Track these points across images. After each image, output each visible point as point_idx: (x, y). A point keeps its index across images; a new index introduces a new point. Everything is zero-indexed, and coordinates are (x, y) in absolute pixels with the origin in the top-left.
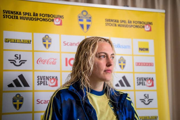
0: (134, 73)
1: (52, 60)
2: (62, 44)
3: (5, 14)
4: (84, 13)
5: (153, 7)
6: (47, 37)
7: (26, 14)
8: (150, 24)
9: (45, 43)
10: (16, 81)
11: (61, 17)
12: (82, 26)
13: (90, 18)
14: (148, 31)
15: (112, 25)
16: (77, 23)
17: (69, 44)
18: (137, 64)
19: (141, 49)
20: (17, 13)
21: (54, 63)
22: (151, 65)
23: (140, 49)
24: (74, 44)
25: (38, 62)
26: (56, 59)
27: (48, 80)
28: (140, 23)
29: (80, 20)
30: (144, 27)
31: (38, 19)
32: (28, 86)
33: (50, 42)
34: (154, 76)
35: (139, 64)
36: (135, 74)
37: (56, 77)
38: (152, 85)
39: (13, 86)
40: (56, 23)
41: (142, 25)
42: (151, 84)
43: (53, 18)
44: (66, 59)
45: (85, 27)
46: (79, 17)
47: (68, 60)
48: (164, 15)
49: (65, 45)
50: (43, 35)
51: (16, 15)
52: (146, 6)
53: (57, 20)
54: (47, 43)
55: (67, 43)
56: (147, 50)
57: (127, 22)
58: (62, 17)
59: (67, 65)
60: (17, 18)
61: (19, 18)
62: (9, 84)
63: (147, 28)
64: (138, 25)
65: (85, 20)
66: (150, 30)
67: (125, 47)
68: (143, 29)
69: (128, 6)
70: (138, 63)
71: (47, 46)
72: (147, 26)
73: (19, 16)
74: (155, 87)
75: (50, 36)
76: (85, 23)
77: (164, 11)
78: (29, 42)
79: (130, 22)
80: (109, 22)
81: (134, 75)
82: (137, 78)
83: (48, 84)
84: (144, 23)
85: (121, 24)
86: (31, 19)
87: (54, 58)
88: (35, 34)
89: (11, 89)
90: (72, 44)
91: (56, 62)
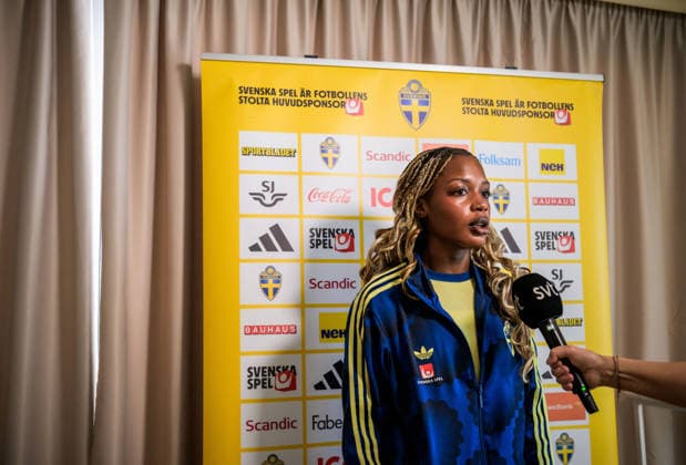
0: (528, 221)
2: (365, 157)
3: (243, 94)
4: (414, 87)
5: (574, 68)
6: (330, 141)
7: (286, 92)
8: (567, 107)
9: (325, 155)
10: (265, 239)
11: (360, 96)
12: (409, 115)
13: (427, 97)
14: (561, 124)
15: (477, 111)
16: (397, 110)
18: (536, 201)
19: (545, 167)
20: (267, 91)
22: (568, 202)
23: (543, 165)
25: (312, 199)
26: (348, 192)
27: (334, 236)
28: (545, 105)
29: (404, 102)
30: (552, 115)
31: (310, 103)
32: (291, 250)
34: (575, 228)
35: (540, 201)
36: (532, 224)
37: (351, 231)
38: (572, 250)
39: (260, 250)
40: (349, 110)
41: (547, 110)
42: (568, 248)
43: (344, 99)
44: (373, 190)
45: (416, 117)
46: (402, 95)
47: (377, 191)
48: (601, 87)
50: (321, 138)
51: (265, 96)
52: (557, 67)
53: (353, 103)
54: (330, 155)
56: (560, 167)
57: (513, 104)
58: (364, 97)
60: (267, 102)
61: (271, 102)
62: (251, 244)
63: (561, 117)
64: (537, 110)
65: (415, 102)
66: (568, 123)
67: (509, 162)
68: (550, 120)
69: (515, 68)
70: (539, 199)
71: (330, 161)
72: (561, 114)
73: (271, 98)
74: (577, 255)
75: (337, 141)
76: (415, 108)
77: (601, 78)
78: (291, 154)
79: (520, 104)
80: (470, 106)
81: (528, 225)
82: (537, 233)
83: (332, 245)
84: (554, 106)
85: (500, 108)
86: (296, 103)
88: (303, 135)
89: (256, 254)
90: (385, 157)
91: (349, 198)
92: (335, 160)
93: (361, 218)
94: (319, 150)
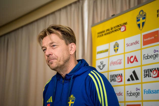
1: (119, 61)
2: (126, 46)
4: (141, 13)
12: (139, 25)
13: (145, 15)
17: (130, 45)
21: (120, 63)
24: (133, 44)
25: (111, 65)
26: (121, 60)
33: (118, 47)
43: (121, 27)
44: (128, 58)
45: (141, 25)
46: (137, 18)
49: (127, 47)
53: (123, 27)
54: (116, 48)
55: (129, 45)
58: (126, 24)
59: (128, 63)
71: (116, 50)
75: (118, 42)
87: (120, 59)
90: (132, 44)
91: (121, 62)
92: (117, 50)
93: (124, 69)
94: (113, 47)
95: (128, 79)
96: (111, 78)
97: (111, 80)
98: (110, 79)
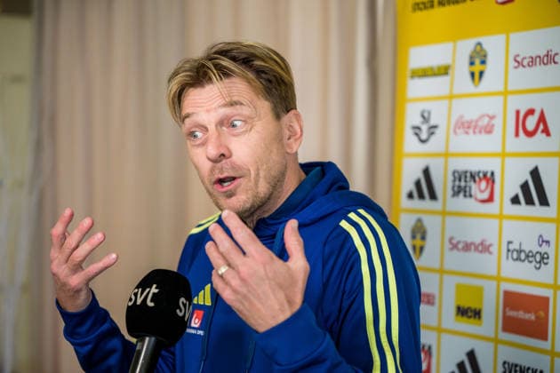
1: (486, 120)
9: (473, 68)
21: (489, 130)
26: (492, 118)
32: (436, 199)
33: (483, 62)
39: (413, 198)
47: (522, 115)
59: (517, 134)
60: (433, 5)
61: (436, 4)
71: (477, 76)
91: (493, 126)
92: (481, 73)
93: (503, 155)
94: (467, 60)
95: (512, 195)
96: (454, 181)
97: (456, 189)
98: (453, 187)
